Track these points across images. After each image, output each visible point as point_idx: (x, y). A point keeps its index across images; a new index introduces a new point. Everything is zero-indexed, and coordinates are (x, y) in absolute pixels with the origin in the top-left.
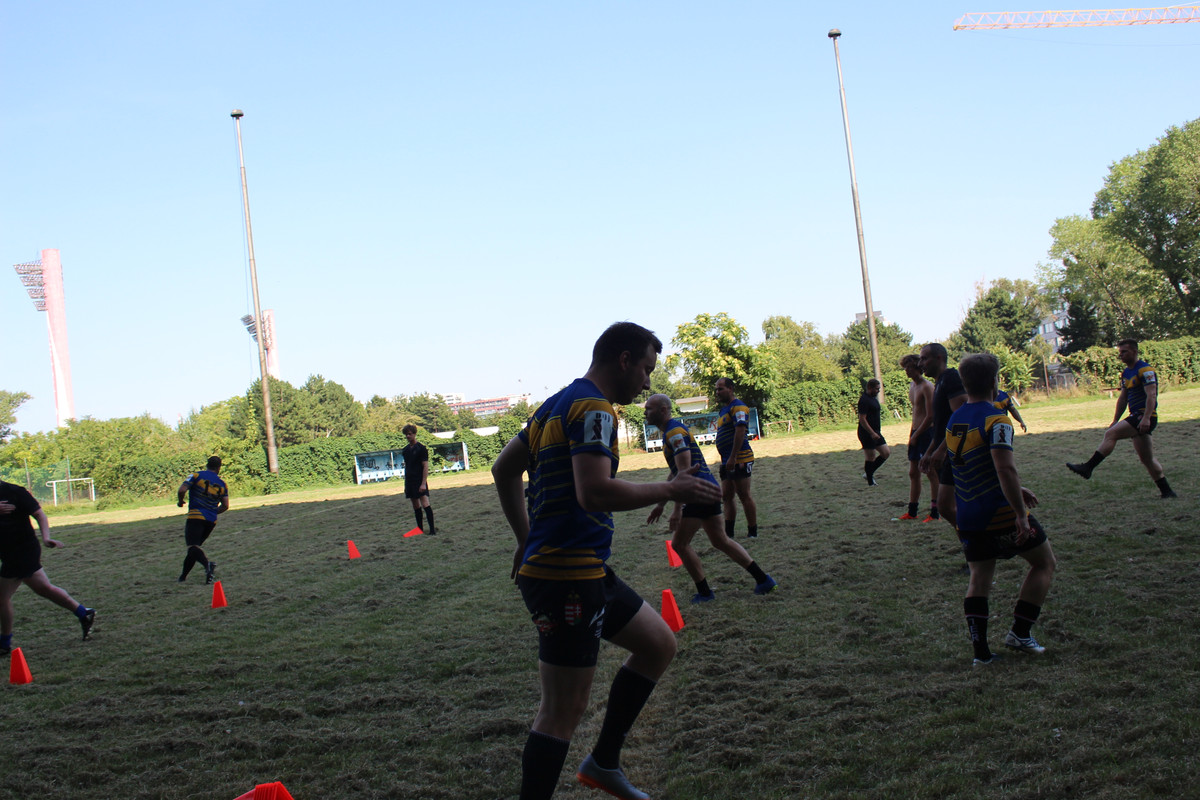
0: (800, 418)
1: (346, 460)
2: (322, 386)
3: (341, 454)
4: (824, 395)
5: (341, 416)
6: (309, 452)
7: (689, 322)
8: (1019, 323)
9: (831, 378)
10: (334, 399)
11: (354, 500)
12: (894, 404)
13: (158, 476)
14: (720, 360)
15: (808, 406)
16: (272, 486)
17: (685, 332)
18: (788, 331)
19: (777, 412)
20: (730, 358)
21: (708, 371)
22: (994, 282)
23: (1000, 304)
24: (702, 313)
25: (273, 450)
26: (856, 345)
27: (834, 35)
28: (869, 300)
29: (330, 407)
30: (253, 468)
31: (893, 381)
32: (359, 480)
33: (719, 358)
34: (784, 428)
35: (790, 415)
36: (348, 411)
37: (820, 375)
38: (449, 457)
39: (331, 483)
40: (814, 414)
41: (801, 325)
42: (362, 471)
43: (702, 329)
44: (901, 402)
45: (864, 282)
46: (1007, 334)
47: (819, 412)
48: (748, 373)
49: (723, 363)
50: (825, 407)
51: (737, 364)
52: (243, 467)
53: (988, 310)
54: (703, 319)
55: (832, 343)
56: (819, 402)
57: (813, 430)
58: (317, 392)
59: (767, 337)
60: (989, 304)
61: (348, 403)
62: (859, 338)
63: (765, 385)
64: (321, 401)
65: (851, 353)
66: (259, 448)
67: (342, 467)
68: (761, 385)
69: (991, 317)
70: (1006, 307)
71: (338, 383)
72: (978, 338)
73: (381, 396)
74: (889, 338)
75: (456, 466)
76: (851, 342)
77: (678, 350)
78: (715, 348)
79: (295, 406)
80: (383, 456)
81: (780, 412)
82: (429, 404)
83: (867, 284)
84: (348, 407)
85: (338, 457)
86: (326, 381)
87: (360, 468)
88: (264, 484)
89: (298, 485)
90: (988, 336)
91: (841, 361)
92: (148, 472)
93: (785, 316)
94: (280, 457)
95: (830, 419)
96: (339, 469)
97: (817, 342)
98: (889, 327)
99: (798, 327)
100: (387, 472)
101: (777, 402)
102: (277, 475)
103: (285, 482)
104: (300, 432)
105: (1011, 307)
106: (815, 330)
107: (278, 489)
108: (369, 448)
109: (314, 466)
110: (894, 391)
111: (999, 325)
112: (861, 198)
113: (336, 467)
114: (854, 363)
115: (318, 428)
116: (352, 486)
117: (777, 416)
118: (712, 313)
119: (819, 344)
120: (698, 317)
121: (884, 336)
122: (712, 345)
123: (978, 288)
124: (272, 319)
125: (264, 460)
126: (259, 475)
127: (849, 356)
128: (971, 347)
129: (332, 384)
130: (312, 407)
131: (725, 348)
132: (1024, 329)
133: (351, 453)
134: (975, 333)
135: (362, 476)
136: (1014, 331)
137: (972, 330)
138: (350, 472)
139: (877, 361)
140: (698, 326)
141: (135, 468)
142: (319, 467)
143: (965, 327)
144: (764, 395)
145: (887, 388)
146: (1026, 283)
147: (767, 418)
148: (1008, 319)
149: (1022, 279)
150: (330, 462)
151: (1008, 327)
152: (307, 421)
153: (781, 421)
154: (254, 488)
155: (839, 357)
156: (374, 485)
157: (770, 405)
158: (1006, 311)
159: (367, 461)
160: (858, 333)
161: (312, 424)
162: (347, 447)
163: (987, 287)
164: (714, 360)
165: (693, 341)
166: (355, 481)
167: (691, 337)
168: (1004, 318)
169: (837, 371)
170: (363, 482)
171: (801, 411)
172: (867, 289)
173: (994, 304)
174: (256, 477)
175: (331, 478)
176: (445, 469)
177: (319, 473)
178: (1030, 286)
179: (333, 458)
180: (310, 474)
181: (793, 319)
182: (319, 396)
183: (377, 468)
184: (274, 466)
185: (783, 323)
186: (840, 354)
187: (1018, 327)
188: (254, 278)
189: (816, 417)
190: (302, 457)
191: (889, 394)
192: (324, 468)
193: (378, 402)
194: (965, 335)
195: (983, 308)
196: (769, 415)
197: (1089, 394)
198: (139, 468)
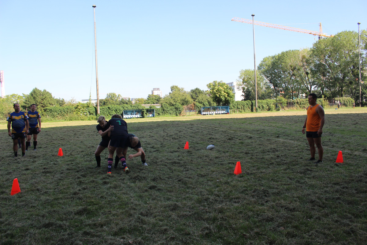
3: (118, 110)
4: (243, 104)
6: (108, 108)
13: (59, 113)
18: (177, 89)
25: (99, 107)
27: (253, 16)
35: (235, 108)
38: (149, 113)
41: (181, 88)
42: (125, 115)
74: (202, 93)
75: (151, 115)
76: (192, 93)
81: (233, 107)
92: (56, 111)
93: (177, 86)
106: (184, 90)
108: (127, 109)
109: (109, 113)
118: (218, 81)
119: (185, 93)
120: (214, 81)
125: (95, 110)
126: (92, 114)
141: (51, 110)
154: (92, 118)
171: (237, 107)
176: (148, 116)
179: (115, 111)
180: (108, 115)
183: (128, 115)
188: (96, 56)
190: (105, 110)
192: (112, 113)
197: (297, 109)
198: (53, 110)
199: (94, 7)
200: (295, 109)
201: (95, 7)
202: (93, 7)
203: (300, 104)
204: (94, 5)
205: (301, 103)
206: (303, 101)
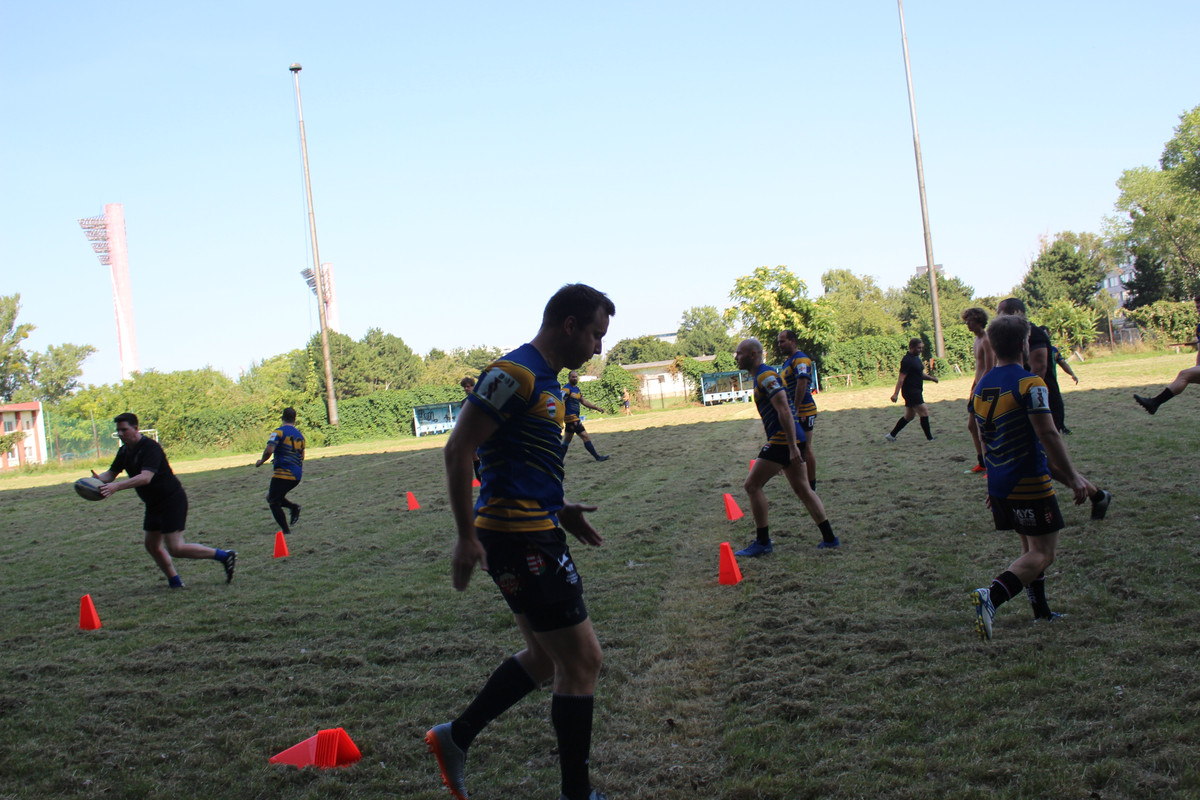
0: (859, 372)
1: (405, 413)
2: (380, 339)
3: (399, 407)
4: (884, 349)
5: (400, 369)
6: (368, 404)
7: (747, 275)
8: (1084, 277)
9: (891, 332)
10: (393, 352)
11: (413, 452)
12: (954, 358)
13: (220, 427)
14: (779, 313)
15: (867, 360)
16: (332, 438)
17: (743, 285)
18: (847, 284)
19: (836, 366)
20: (788, 312)
21: (767, 325)
22: (1058, 235)
23: (1064, 257)
24: (760, 267)
25: (333, 403)
26: (916, 299)
28: (930, 253)
29: (388, 359)
30: (313, 420)
31: (954, 335)
32: (418, 432)
33: (777, 311)
34: (842, 382)
35: (849, 369)
36: (407, 364)
37: (879, 329)
39: (390, 435)
40: (873, 368)
41: (861, 279)
42: (421, 423)
43: (761, 282)
44: (962, 356)
45: (925, 235)
46: (1071, 288)
47: (878, 366)
48: (807, 327)
49: (782, 317)
50: (885, 361)
51: (796, 318)
52: (303, 419)
53: (1052, 263)
54: (762, 272)
55: (892, 297)
56: (879, 357)
57: (871, 385)
58: (376, 345)
59: (827, 291)
60: (1053, 258)
61: (407, 356)
62: (920, 291)
63: (824, 338)
64: (380, 354)
65: (911, 306)
66: (319, 401)
67: (401, 419)
68: (820, 339)
69: (1054, 270)
70: (1071, 261)
71: (397, 336)
72: (1041, 292)
73: (439, 348)
74: (950, 291)
76: (912, 296)
77: (736, 303)
78: (773, 302)
79: (354, 359)
80: (441, 409)
81: (839, 366)
82: (487, 357)
83: (928, 237)
84: (406, 360)
85: (397, 409)
86: (385, 334)
87: (419, 420)
88: (324, 436)
89: (357, 437)
90: (1051, 290)
91: (901, 315)
92: (210, 424)
93: (845, 270)
94: (340, 409)
95: (890, 374)
96: (398, 421)
97: (877, 295)
98: (950, 281)
99: (857, 281)
100: (446, 424)
101: (836, 356)
102: (337, 427)
103: (345, 434)
104: (359, 384)
105: (1075, 260)
106: (875, 284)
107: (338, 441)
108: (428, 400)
109: (374, 418)
110: (954, 345)
111: (1063, 278)
112: (923, 150)
113: (395, 419)
114: (914, 317)
115: (377, 381)
116: (410, 439)
117: (836, 370)
118: (771, 267)
119: (879, 298)
120: (757, 270)
121: (945, 289)
122: (771, 298)
123: (1042, 241)
124: (330, 272)
125: (324, 413)
126: (319, 427)
127: (910, 310)
128: (1034, 301)
129: (390, 337)
130: (371, 360)
131: (784, 302)
132: (1089, 284)
133: (410, 405)
134: (1038, 287)
135: (420, 428)
136: (1078, 285)
137: (1035, 284)
138: (409, 424)
139: (937, 315)
140: (756, 279)
141: (197, 420)
142: (378, 420)
143: (1028, 281)
144: (822, 349)
145: (947, 342)
146: (1091, 236)
147: (826, 372)
148: (1071, 273)
149: (1088, 232)
150: (389, 414)
151: (1072, 280)
152: (366, 373)
153: (840, 375)
154: (314, 440)
155: (899, 311)
156: (432, 437)
157: (828, 359)
158: (1071, 264)
159: (425, 413)
160: (918, 286)
161: (372, 377)
162: (406, 400)
163: (1051, 240)
164: (772, 314)
165: (751, 294)
166: (414, 434)
167: (749, 291)
168: (1068, 272)
169: (897, 325)
170: (422, 435)
171: (860, 365)
172: (929, 242)
173: (1058, 257)
174: (317, 429)
175: (390, 430)
177: (378, 425)
178: (1096, 239)
179: (392, 410)
180: (369, 427)
181: (853, 273)
182: (378, 348)
183: (436, 421)
184: (334, 418)
185: (843, 276)
186: (900, 308)
187: (1082, 281)
188: (314, 232)
189: (875, 371)
190: (361, 410)
191: (949, 348)
192: (384, 420)
193: (436, 355)
194: (1028, 289)
195: (1047, 262)
196: (827, 369)
197: (1155, 349)
198: (202, 420)
199: (296, 70)
200: (1147, 349)
201: (299, 69)
202: (292, 70)
203: (1173, 323)
204: (293, 66)
205: (1177, 319)
206: (1187, 312)
